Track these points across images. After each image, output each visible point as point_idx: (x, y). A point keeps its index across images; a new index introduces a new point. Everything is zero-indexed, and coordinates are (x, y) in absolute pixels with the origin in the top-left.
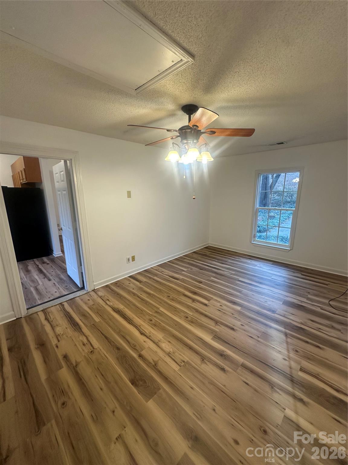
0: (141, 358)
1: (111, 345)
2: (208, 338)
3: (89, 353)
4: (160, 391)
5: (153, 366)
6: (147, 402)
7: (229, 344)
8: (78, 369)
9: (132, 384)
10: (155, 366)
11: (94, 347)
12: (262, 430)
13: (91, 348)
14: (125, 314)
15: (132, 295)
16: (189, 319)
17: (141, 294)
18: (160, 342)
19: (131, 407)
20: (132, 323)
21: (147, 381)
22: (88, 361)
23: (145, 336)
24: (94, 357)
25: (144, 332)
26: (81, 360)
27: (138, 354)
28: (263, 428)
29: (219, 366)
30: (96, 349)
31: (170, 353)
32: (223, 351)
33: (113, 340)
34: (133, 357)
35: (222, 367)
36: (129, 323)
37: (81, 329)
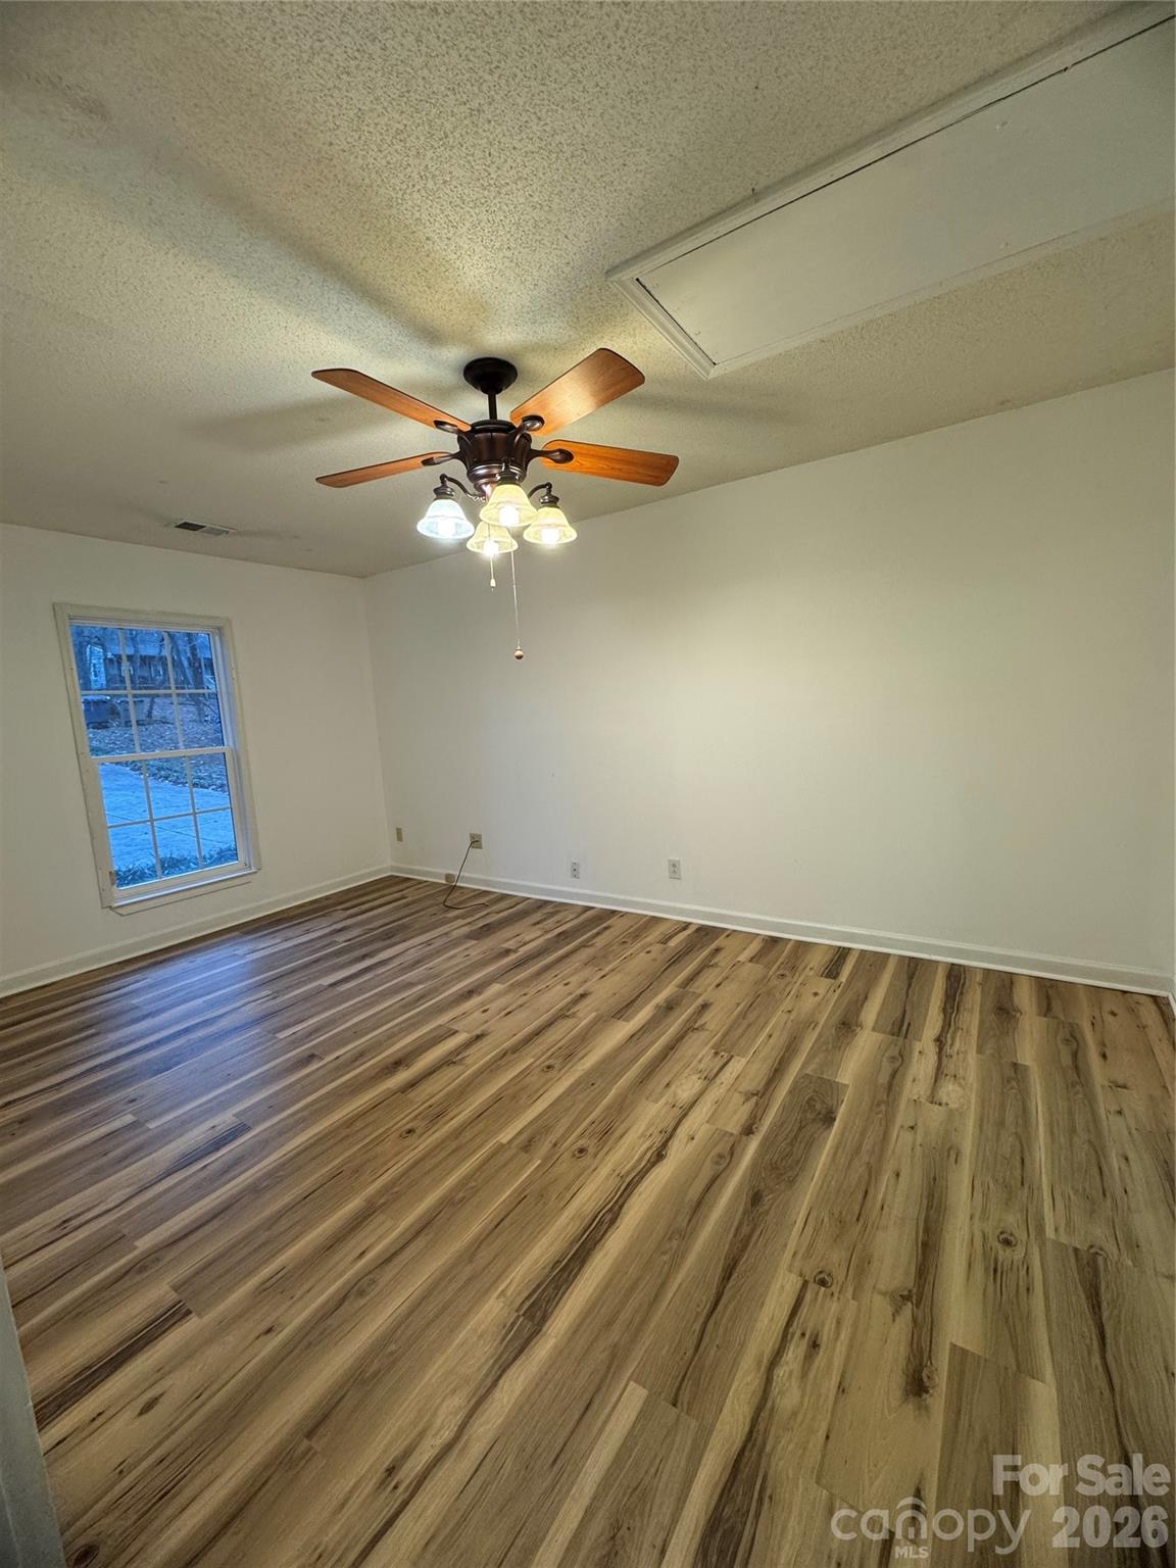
1: (753, 1230)
8: (910, 1283)
10: (762, 1095)
11: (799, 1286)
13: (808, 1297)
22: (861, 1266)
24: (836, 1259)
27: (744, 1138)
30: (801, 1275)
33: (731, 1235)
34: (762, 1144)
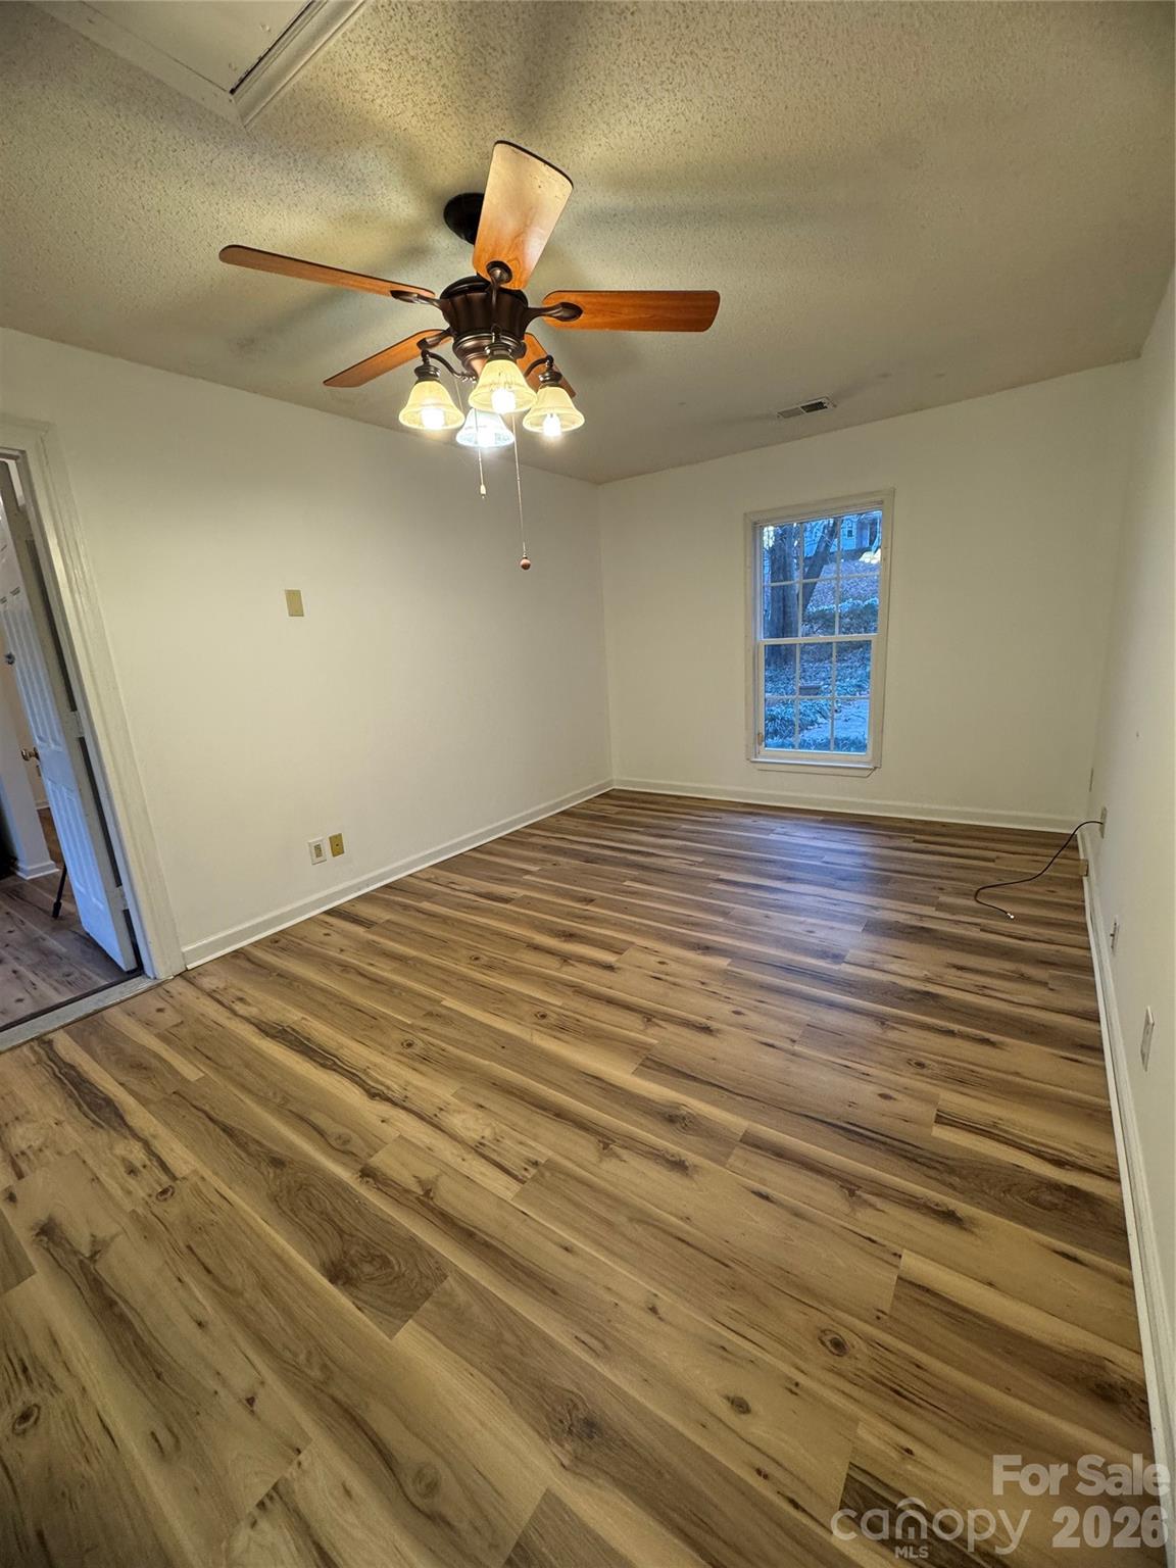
0: (371, 1180)
1: (249, 1154)
2: (621, 1073)
3: (154, 1198)
4: (446, 1284)
5: (417, 1198)
6: (391, 1335)
7: (695, 1079)
8: (100, 1268)
9: (333, 1280)
10: (425, 1202)
11: (177, 1174)
12: (828, 1343)
13: (165, 1179)
14: (308, 1040)
15: (337, 970)
16: (552, 1018)
17: (372, 965)
18: (444, 1113)
19: (324, 1367)
20: (335, 1063)
21: (391, 1258)
22: (148, 1229)
23: (386, 1103)
24: (172, 1211)
25: (380, 1087)
26: (114, 1229)
27: (360, 1167)
28: (830, 1337)
29: (663, 1157)
30: (184, 1178)
31: (481, 1144)
32: (677, 1106)
33: (256, 1136)
34: (340, 1183)
35: (673, 1159)
36: (323, 1066)
37: (122, 1118)
